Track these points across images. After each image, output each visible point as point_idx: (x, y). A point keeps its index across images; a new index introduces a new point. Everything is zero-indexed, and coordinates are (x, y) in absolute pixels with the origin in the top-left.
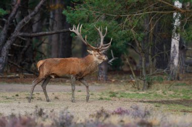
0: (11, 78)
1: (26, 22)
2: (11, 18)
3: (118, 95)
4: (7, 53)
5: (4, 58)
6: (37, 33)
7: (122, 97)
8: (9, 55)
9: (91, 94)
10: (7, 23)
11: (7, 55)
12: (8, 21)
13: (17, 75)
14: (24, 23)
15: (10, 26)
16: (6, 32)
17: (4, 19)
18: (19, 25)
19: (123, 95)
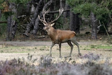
0: (40, 38)
1: (49, 5)
2: (40, 2)
3: (96, 47)
4: (38, 23)
5: (37, 26)
6: (56, 11)
7: (98, 48)
8: (40, 24)
9: (81, 47)
10: (38, 6)
11: (38, 25)
12: (39, 4)
13: (44, 36)
14: (48, 5)
15: (40, 7)
16: (37, 11)
17: (36, 3)
18: (45, 6)
19: (99, 47)
